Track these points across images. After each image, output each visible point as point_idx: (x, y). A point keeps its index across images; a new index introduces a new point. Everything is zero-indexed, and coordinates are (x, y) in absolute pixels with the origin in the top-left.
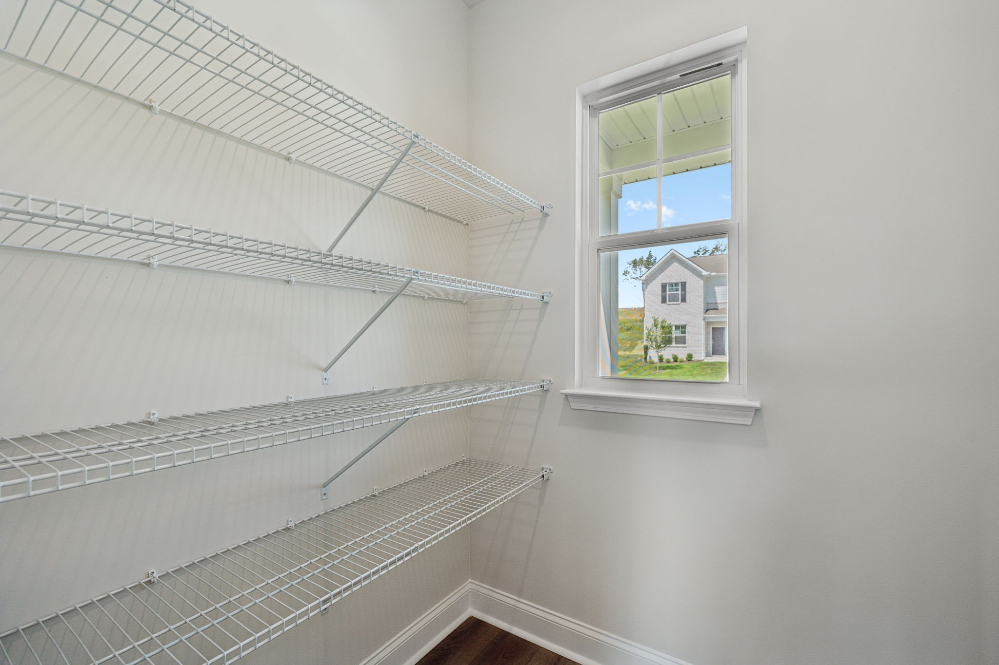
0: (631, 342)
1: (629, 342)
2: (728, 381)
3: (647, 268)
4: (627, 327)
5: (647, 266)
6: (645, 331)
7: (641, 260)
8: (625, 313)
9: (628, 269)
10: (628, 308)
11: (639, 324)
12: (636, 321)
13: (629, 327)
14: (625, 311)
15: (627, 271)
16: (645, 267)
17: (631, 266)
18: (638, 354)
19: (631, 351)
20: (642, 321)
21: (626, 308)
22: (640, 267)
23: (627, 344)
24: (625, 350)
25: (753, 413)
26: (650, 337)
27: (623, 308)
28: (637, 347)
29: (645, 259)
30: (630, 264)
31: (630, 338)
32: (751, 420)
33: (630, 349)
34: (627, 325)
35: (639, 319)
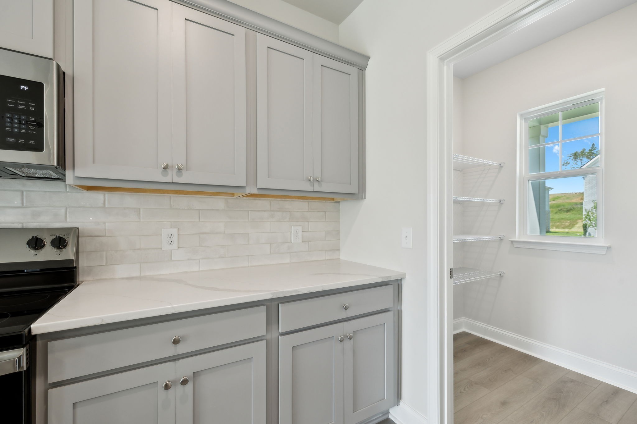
0: (570, 221)
1: (569, 221)
2: (597, 236)
3: (589, 158)
4: (566, 209)
5: (590, 157)
6: (584, 213)
7: (583, 152)
8: (564, 197)
9: (567, 161)
10: (568, 193)
11: (579, 206)
12: (576, 204)
13: (569, 209)
14: (564, 196)
15: (567, 162)
16: (587, 158)
17: (572, 158)
18: (579, 231)
19: (571, 228)
20: (582, 204)
21: (565, 193)
22: (581, 158)
23: (566, 223)
24: (564, 228)
25: (606, 249)
26: (588, 217)
27: (562, 194)
28: (577, 225)
29: (587, 151)
30: (570, 157)
31: (570, 218)
32: (605, 252)
33: (570, 227)
34: (567, 207)
35: (579, 202)
